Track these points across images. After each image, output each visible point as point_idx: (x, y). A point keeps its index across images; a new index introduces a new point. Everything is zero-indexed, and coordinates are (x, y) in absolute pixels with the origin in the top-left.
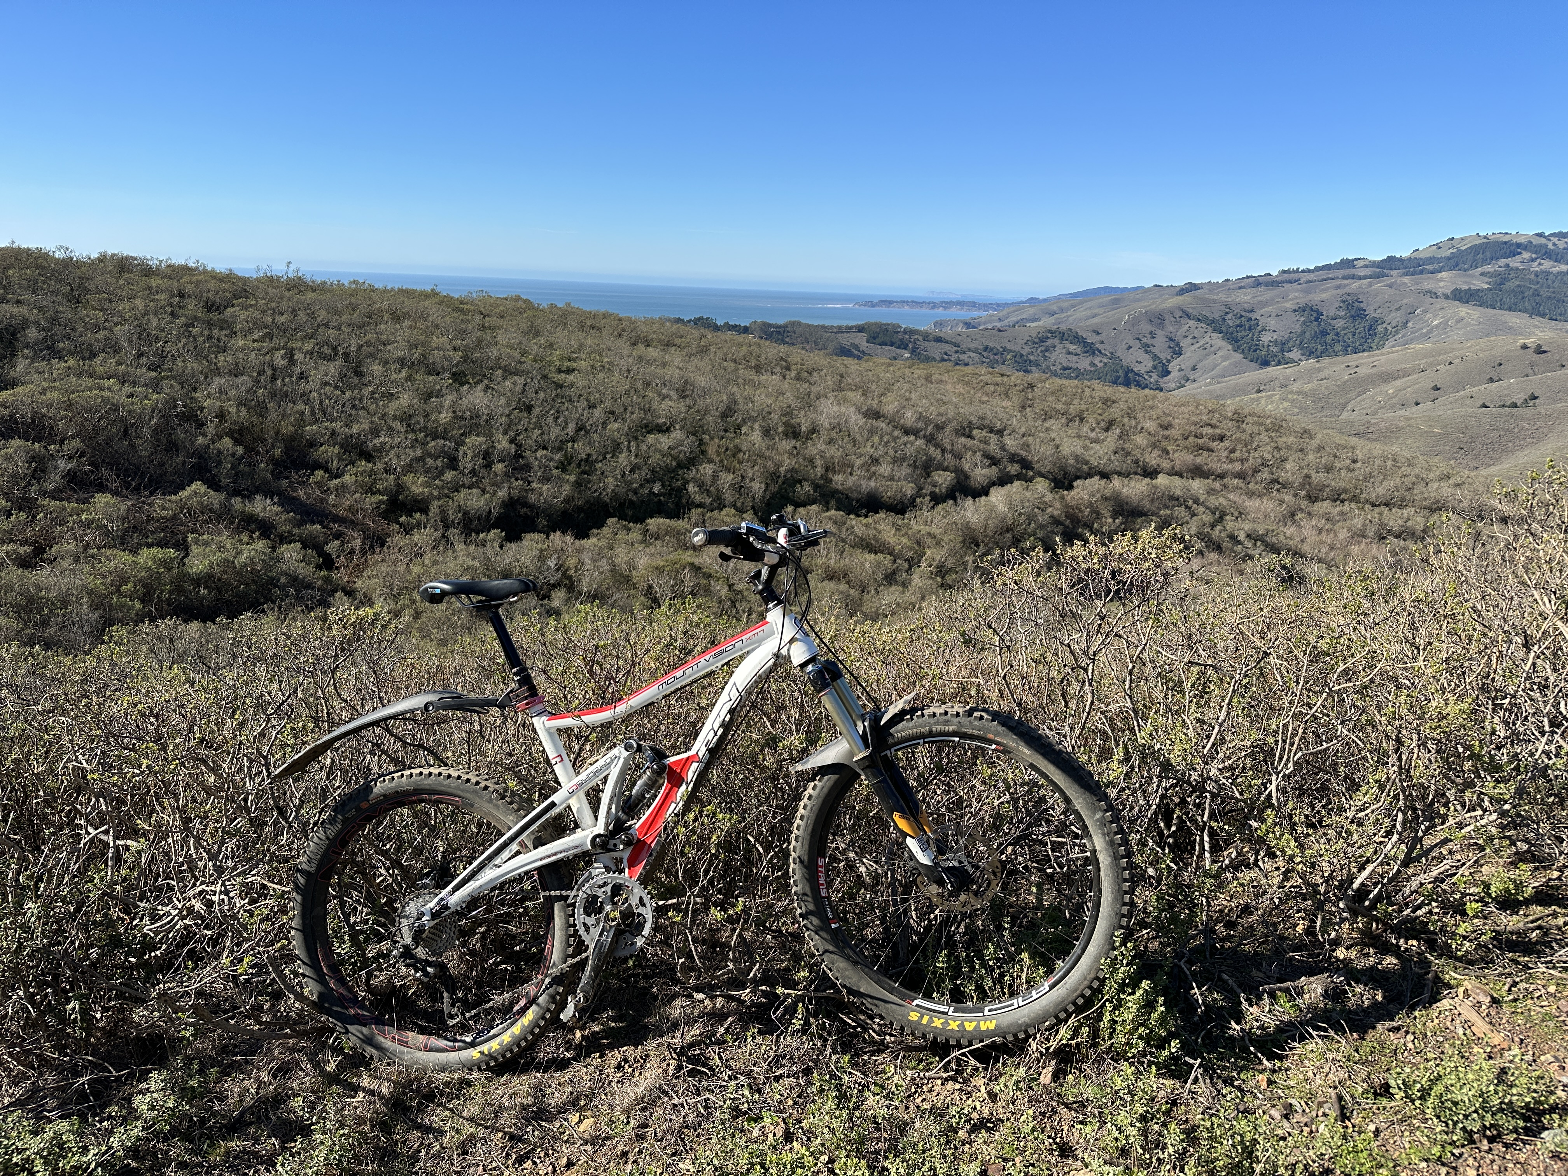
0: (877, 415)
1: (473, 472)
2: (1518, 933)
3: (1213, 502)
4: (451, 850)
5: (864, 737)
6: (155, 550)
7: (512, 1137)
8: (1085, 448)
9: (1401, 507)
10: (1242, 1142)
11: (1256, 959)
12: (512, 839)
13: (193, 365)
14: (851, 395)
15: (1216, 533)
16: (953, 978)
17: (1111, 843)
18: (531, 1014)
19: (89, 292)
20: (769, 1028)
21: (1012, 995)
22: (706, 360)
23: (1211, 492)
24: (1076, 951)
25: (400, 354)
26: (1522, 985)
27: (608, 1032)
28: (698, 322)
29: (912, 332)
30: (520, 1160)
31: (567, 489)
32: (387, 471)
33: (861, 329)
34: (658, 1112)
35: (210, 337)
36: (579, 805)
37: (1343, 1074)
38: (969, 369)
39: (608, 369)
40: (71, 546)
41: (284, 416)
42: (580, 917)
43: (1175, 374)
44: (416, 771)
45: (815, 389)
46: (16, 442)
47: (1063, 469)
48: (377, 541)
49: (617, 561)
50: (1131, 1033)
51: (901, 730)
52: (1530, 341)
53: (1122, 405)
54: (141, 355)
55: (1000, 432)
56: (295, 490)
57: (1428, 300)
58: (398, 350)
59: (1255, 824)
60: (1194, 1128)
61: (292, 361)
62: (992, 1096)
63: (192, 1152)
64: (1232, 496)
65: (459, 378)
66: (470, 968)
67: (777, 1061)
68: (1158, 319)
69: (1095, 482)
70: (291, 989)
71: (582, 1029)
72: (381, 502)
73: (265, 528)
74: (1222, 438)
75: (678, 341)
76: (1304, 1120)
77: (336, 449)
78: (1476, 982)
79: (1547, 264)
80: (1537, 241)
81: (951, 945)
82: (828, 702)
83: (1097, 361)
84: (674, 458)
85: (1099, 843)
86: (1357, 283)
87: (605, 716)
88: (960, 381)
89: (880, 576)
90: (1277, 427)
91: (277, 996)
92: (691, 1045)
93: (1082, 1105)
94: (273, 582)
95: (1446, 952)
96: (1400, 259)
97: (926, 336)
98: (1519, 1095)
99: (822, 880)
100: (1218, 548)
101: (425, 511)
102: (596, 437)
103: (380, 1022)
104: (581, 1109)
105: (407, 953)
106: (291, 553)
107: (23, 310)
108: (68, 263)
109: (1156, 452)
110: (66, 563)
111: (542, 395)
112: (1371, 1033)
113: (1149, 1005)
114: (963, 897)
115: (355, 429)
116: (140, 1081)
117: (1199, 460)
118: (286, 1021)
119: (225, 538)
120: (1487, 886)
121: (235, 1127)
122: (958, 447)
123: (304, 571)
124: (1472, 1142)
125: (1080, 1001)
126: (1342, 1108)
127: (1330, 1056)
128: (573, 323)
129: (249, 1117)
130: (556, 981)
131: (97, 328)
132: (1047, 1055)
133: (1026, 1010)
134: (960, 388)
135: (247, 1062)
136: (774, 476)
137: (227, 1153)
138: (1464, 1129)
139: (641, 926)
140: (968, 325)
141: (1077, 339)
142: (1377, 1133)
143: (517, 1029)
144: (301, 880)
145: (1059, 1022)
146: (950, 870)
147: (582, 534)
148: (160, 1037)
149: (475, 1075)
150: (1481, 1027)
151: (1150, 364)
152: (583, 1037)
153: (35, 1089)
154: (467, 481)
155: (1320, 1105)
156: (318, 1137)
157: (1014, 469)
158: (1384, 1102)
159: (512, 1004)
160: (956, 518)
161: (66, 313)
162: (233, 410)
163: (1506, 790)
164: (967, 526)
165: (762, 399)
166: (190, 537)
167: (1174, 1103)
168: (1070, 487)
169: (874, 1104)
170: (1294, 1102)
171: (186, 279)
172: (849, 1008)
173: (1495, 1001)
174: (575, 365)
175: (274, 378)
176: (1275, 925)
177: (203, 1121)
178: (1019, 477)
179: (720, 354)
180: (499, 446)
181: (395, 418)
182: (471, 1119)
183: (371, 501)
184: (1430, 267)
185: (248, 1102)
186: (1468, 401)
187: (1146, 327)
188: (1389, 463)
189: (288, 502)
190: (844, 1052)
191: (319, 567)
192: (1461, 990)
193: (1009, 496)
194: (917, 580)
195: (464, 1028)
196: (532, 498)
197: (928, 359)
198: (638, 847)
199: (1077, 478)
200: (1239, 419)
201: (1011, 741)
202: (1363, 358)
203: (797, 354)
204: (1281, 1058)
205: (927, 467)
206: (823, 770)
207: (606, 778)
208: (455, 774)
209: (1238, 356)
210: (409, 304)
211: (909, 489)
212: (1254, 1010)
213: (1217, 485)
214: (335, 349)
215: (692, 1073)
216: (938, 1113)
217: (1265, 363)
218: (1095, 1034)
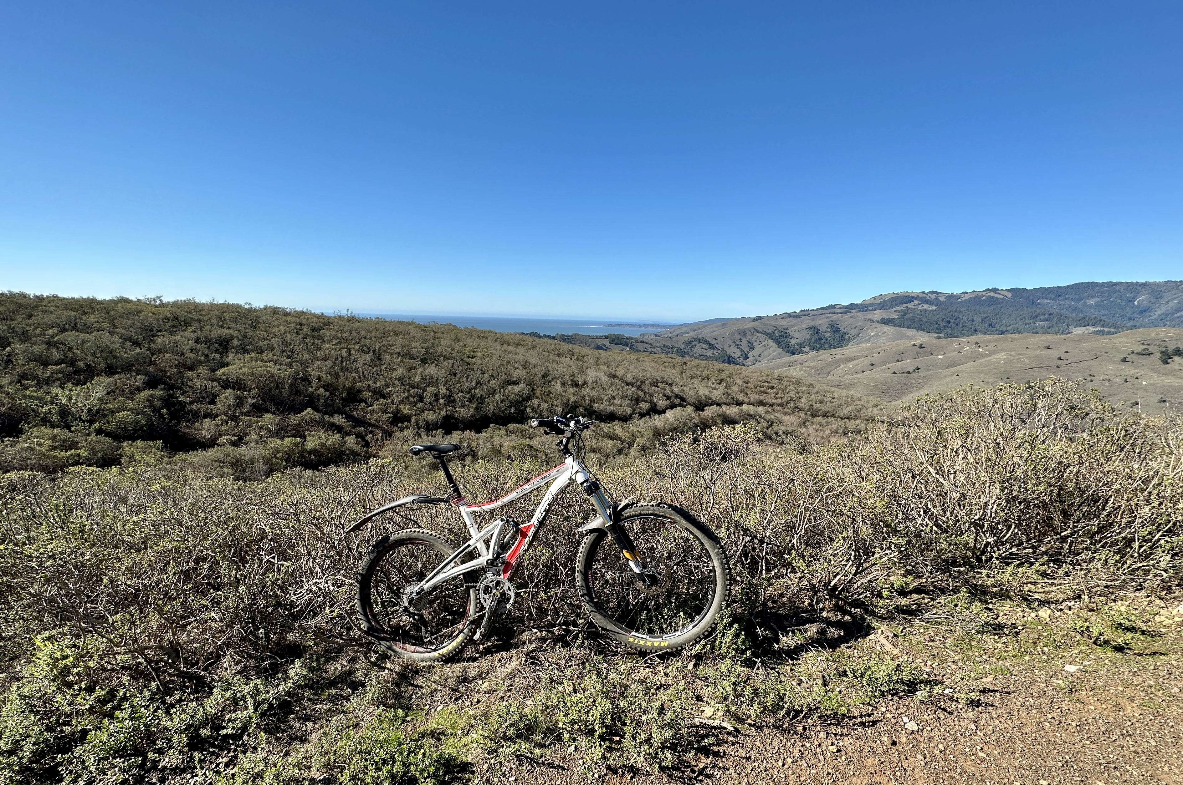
0: (614, 377)
1: (430, 403)
2: (906, 606)
3: (768, 417)
4: (424, 566)
5: (610, 516)
6: (291, 439)
7: (453, 690)
8: (710, 392)
9: (855, 419)
10: (779, 694)
11: (786, 617)
12: (451, 561)
13: (306, 356)
14: (602, 367)
15: (769, 431)
16: (649, 624)
17: (722, 563)
18: (461, 637)
19: (260, 323)
20: (566, 645)
21: (675, 631)
22: (535, 351)
23: (767, 412)
24: (705, 611)
25: (397, 350)
26: (908, 629)
27: (494, 646)
28: (531, 334)
29: (630, 338)
30: (457, 699)
31: (472, 411)
32: (392, 403)
33: (606, 337)
34: (517, 680)
35: (313, 343)
36: (481, 546)
37: (825, 666)
38: (657, 356)
39: (490, 356)
40: (254, 437)
41: (347, 378)
42: (482, 595)
43: (751, 358)
44: (409, 530)
45: (585, 364)
46: (229, 391)
47: (700, 401)
48: (388, 434)
49: (495, 443)
50: (729, 647)
51: (627, 513)
52: (917, 343)
53: (727, 372)
54: (283, 351)
55: (671, 385)
56: (352, 412)
57: (869, 323)
58: (397, 349)
59: (786, 556)
60: (757, 689)
61: (350, 354)
62: (666, 675)
63: (315, 694)
64: (776, 414)
65: (424, 361)
66: (433, 618)
67: (570, 659)
68: (743, 333)
69: (714, 408)
70: (356, 626)
71: (483, 644)
72: (390, 417)
73: (339, 429)
74: (772, 388)
75: (522, 343)
76: (807, 686)
77: (370, 394)
78: (886, 627)
79: (926, 306)
80: (921, 295)
81: (649, 611)
82: (592, 499)
83: (715, 352)
84: (520, 396)
85: (716, 563)
86: (837, 316)
87: (492, 506)
88: (652, 361)
89: (615, 451)
90: (798, 383)
91: (349, 629)
92: (531, 652)
93: (707, 678)
94: (343, 453)
95: (873, 614)
96: (857, 305)
97: (636, 341)
98: (906, 676)
99: (590, 580)
100: (770, 438)
101: (409, 421)
102: (485, 387)
103: (394, 640)
104: (483, 678)
105: (406, 610)
106: (351, 440)
107: (231, 331)
108: (250, 310)
109: (742, 394)
110: (253, 444)
111: (461, 368)
112: (838, 649)
113: (737, 635)
114: (654, 588)
115: (378, 384)
116: (291, 664)
117: (761, 398)
118: (354, 639)
119: (322, 433)
120: (893, 584)
121: (332, 684)
122: (651, 391)
123: (356, 448)
124: (884, 696)
125: (706, 633)
126: (824, 681)
127: (819, 658)
128: (475, 335)
129: (338, 680)
130: (472, 623)
131: (264, 339)
132: (691, 657)
133: (681, 637)
134: (652, 364)
135: (337, 657)
136: (566, 404)
137: (329, 695)
138: (880, 690)
139: (509, 599)
140: (656, 335)
141: (707, 342)
142: (840, 692)
143: (454, 644)
144: (359, 578)
145: (696, 642)
146: (647, 576)
147: (479, 431)
148: (299, 645)
149: (436, 663)
150: (888, 646)
151: (740, 354)
152: (484, 648)
153: (245, 667)
154: (427, 407)
155: (814, 680)
156: (368, 688)
157: (677, 401)
158: (844, 679)
159: (452, 633)
160: (651, 424)
161: (250, 333)
162: (324, 376)
163: (903, 541)
164: (656, 427)
165: (561, 369)
166: (306, 433)
167: (748, 678)
168: (703, 410)
169: (613, 677)
170: (802, 678)
171: (303, 317)
172: (602, 637)
173: (895, 635)
174: (475, 354)
175: (342, 362)
176: (795, 602)
177: (318, 681)
178: (680, 405)
179: (541, 349)
180: (442, 392)
181: (396, 379)
182: (435, 682)
183: (386, 416)
184: (870, 308)
185: (338, 673)
186: (887, 371)
187: (738, 337)
188: (850, 399)
189: (349, 417)
190: (600, 654)
191: (363, 446)
192: (879, 631)
193: (675, 414)
194: (633, 452)
195: (432, 644)
196: (456, 415)
197: (637, 351)
198: (507, 566)
199: (706, 406)
200: (780, 379)
201: (677, 517)
202: (838, 351)
203: (577, 349)
204: (796, 659)
205: (637, 400)
206: (592, 531)
207: (492, 535)
208: (426, 532)
209: (780, 350)
210: (402, 328)
211: (629, 411)
212: (785, 639)
213: (770, 409)
214: (369, 348)
215: (532, 663)
216: (642, 681)
217: (793, 353)
218: (713, 648)
